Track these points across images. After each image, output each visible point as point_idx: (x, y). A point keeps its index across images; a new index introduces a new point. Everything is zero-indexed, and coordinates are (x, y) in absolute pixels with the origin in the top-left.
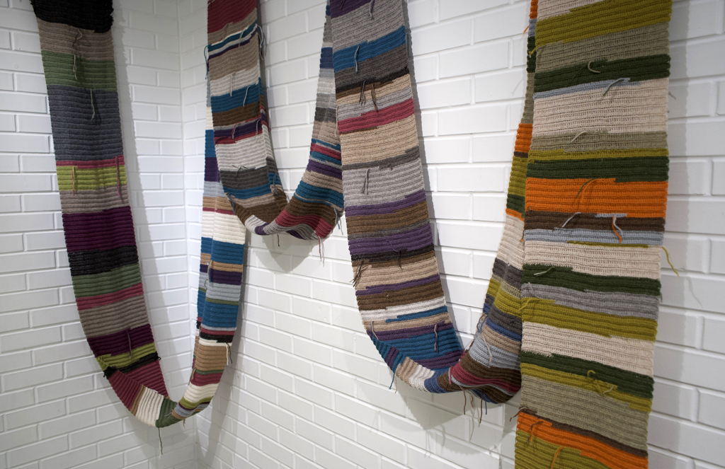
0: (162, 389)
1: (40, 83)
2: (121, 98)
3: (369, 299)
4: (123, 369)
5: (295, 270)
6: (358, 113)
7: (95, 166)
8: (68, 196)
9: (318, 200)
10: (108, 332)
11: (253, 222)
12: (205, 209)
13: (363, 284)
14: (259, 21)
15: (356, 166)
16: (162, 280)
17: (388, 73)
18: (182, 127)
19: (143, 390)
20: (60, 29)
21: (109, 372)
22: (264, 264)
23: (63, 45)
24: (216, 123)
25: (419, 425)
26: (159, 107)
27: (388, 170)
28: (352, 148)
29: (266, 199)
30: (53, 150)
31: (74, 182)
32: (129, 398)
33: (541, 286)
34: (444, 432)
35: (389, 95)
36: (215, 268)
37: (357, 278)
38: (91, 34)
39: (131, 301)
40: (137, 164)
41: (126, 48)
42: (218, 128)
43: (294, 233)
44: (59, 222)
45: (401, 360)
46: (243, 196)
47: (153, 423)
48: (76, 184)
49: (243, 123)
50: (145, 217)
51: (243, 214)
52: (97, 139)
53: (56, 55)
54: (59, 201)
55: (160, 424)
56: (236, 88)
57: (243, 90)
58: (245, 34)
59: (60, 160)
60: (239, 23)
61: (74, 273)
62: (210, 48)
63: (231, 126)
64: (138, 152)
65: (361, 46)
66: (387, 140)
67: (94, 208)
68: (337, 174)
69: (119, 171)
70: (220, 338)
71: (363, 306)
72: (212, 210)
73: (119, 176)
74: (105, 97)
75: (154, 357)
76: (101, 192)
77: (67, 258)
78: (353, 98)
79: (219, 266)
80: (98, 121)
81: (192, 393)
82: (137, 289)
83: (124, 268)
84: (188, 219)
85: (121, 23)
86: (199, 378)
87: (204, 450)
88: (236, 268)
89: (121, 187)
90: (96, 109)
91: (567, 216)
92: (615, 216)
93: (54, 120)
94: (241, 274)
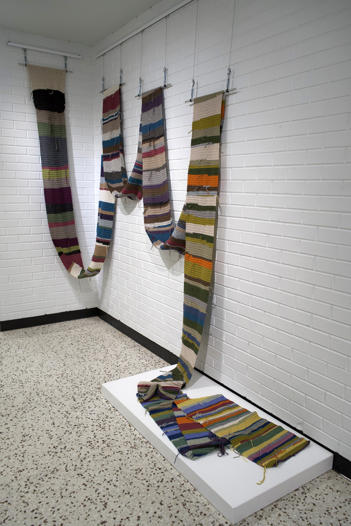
0: (81, 265)
1: (36, 135)
2: (68, 140)
3: (148, 220)
4: (66, 254)
5: (131, 214)
6: (149, 150)
7: (57, 169)
8: (46, 181)
9: (137, 184)
10: (60, 238)
11: (115, 192)
12: (100, 189)
13: (147, 214)
14: (121, 111)
15: (147, 171)
16: (83, 220)
17: (158, 136)
18: (94, 153)
19: (74, 264)
20: (44, 112)
21: (60, 254)
22: (122, 211)
23: (45, 119)
24: (104, 152)
25: (166, 268)
26: (84, 144)
27: (158, 172)
28: (147, 164)
29: (121, 184)
30: (41, 162)
31: (48, 175)
32: (68, 266)
33: (191, 211)
34: (173, 270)
35: (159, 143)
36: (103, 213)
37: (145, 212)
38: (56, 114)
39: (70, 227)
40: (74, 169)
41: (70, 119)
42: (105, 154)
43: (130, 197)
44: (42, 192)
45: (156, 240)
46: (113, 183)
47: (77, 277)
48: (49, 176)
49: (115, 152)
50: (77, 192)
51: (111, 189)
52: (58, 158)
53: (43, 123)
54: (43, 183)
55: (79, 277)
56: (112, 137)
57: (115, 138)
58: (116, 115)
59: (43, 167)
60: (114, 110)
61: (48, 212)
62: (103, 120)
63: (110, 154)
64: (74, 164)
65: (150, 125)
66: (158, 160)
67: (56, 187)
68: (141, 173)
69: (66, 172)
70: (105, 243)
71: (146, 222)
72: (102, 189)
73: (66, 174)
74: (61, 140)
75: (79, 252)
76: (59, 180)
77: (45, 206)
78: (147, 144)
79: (104, 212)
80: (58, 151)
81: (92, 265)
82: (72, 222)
83: (67, 213)
84: (95, 194)
85: (69, 108)
86: (96, 259)
87: (99, 296)
88: (111, 213)
89: (67, 179)
90: (58, 145)
91: (196, 187)
92: (207, 186)
93: (41, 150)
94: (113, 216)
